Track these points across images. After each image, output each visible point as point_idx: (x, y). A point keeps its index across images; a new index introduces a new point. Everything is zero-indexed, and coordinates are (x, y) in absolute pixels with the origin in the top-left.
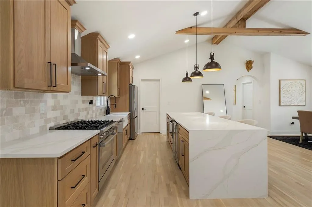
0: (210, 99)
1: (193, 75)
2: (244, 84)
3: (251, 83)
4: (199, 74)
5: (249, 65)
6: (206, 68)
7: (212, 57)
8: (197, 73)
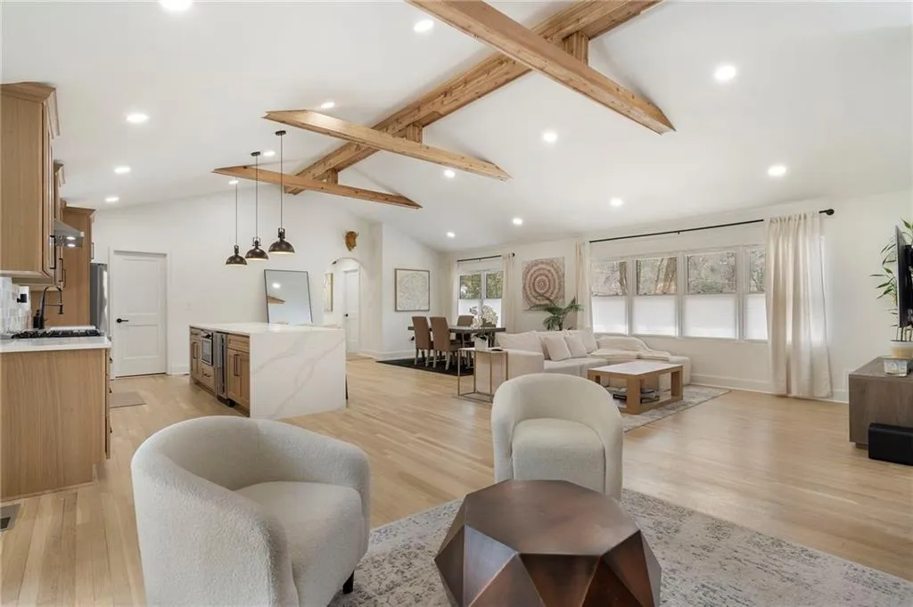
0: (282, 301)
1: (250, 255)
2: (346, 272)
3: (356, 271)
4: (262, 255)
5: (350, 239)
6: (274, 250)
7: (281, 235)
8: (257, 253)
